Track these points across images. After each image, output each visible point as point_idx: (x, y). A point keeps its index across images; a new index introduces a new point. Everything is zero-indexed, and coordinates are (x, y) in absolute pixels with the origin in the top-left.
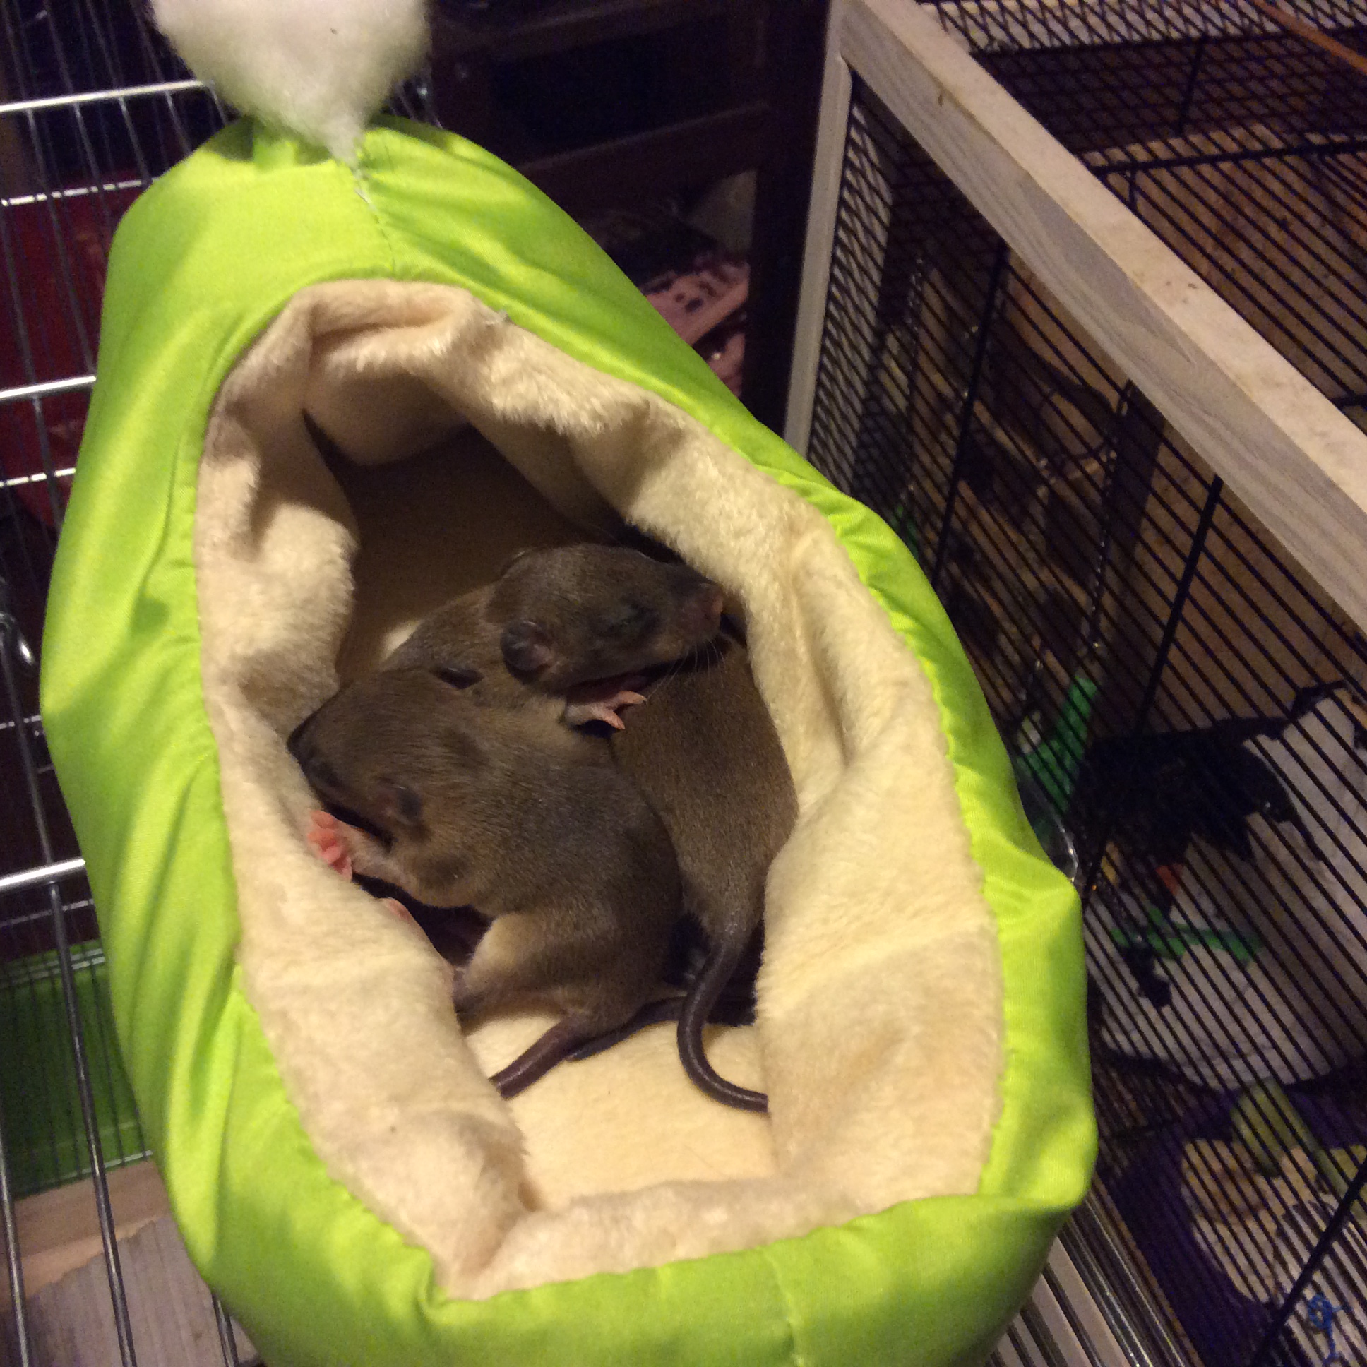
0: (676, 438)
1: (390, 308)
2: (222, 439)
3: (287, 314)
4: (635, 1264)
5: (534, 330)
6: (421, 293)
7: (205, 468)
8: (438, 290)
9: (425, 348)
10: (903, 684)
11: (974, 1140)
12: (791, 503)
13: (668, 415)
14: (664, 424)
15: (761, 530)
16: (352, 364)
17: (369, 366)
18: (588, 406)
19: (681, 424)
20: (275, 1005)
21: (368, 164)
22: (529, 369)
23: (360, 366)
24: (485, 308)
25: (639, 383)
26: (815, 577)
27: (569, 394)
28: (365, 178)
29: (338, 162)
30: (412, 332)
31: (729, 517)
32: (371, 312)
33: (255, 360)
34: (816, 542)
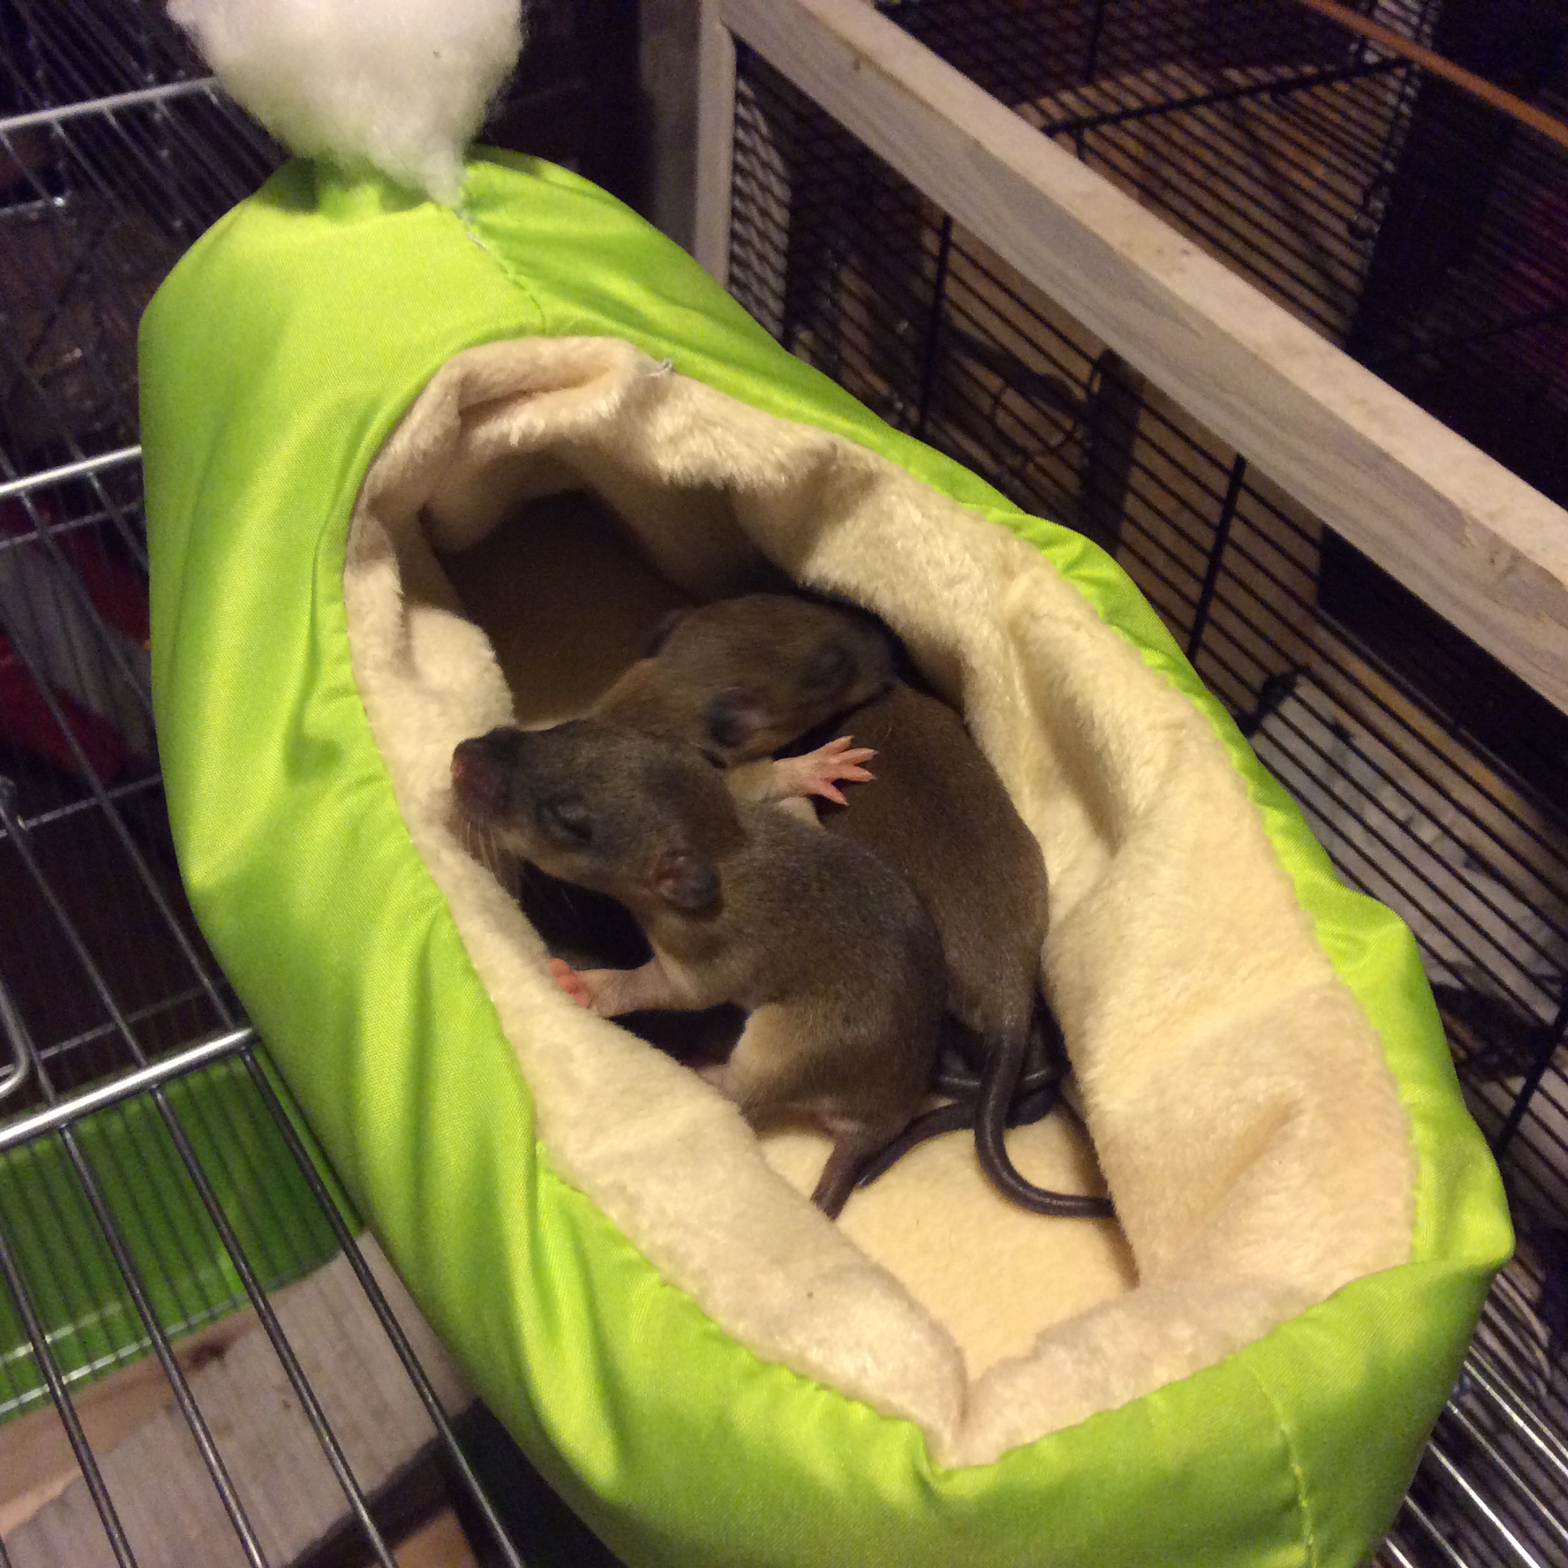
0: (868, 482)
1: (545, 369)
2: (364, 543)
3: (434, 391)
4: (1127, 1397)
5: (702, 378)
6: (576, 348)
7: (349, 578)
8: (595, 343)
9: (590, 411)
10: (1178, 726)
11: (1397, 1205)
12: (1004, 540)
13: (858, 458)
14: (853, 469)
15: (978, 573)
16: (505, 437)
17: (524, 438)
18: (771, 457)
19: (874, 466)
20: (604, 1180)
21: (474, 204)
22: (701, 423)
23: (514, 440)
24: (648, 359)
25: (824, 426)
26: (1044, 621)
27: (749, 446)
28: (472, 221)
29: (438, 206)
30: (572, 394)
31: (939, 564)
32: (525, 377)
33: (400, 445)
34: (1037, 582)
